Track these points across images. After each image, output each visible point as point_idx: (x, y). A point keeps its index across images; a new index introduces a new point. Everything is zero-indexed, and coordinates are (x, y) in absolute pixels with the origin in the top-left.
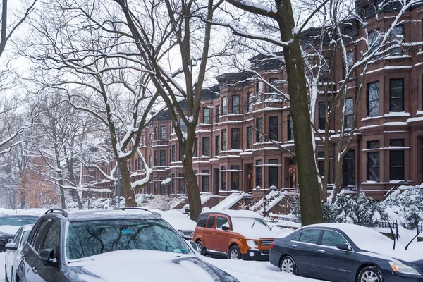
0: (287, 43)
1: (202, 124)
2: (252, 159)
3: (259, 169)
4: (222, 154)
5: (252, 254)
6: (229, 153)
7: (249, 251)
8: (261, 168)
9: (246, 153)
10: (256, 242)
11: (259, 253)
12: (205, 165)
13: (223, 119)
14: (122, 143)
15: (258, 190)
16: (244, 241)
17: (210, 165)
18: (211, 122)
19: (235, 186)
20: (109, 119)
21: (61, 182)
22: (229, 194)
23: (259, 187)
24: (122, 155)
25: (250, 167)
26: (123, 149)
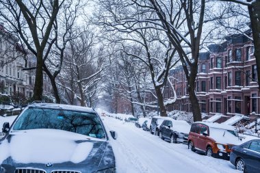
0: (250, 3)
1: (215, 68)
2: (250, 93)
3: (254, 100)
4: (229, 89)
5: (221, 154)
6: (233, 88)
7: (219, 152)
8: (255, 99)
9: (246, 88)
10: (224, 146)
11: (226, 154)
12: (218, 95)
13: (229, 65)
14: (158, 77)
15: (253, 115)
16: (216, 144)
17: (222, 95)
18: (222, 67)
19: (238, 111)
20: (149, 62)
21: (131, 100)
22: (233, 116)
23: (254, 113)
24: (157, 84)
25: (248, 98)
26: (158, 81)
